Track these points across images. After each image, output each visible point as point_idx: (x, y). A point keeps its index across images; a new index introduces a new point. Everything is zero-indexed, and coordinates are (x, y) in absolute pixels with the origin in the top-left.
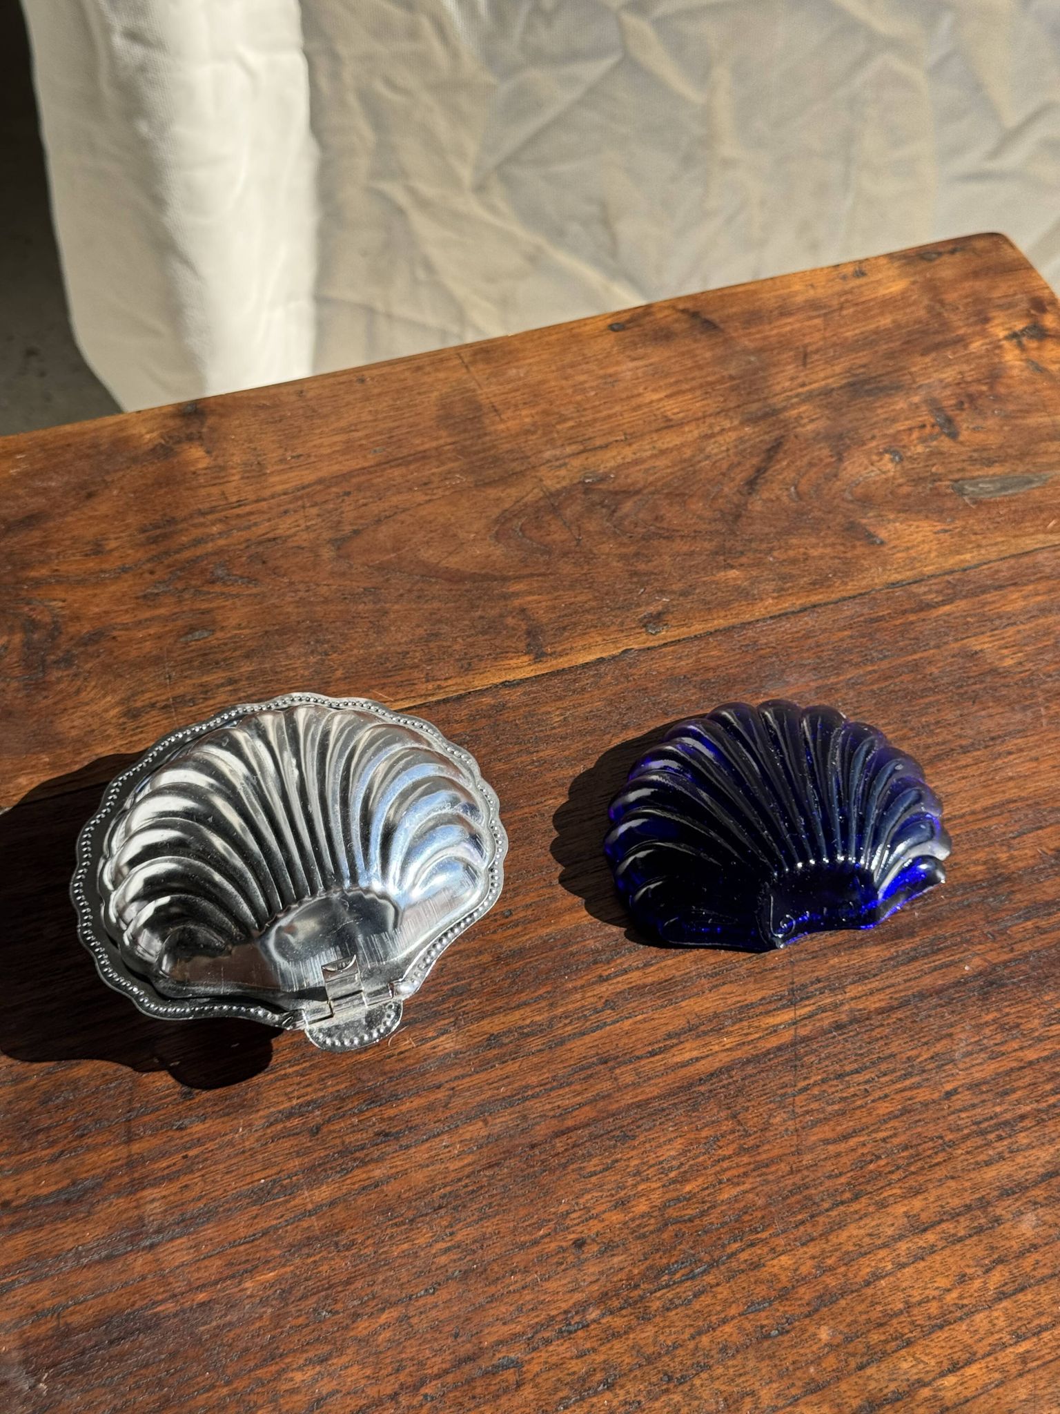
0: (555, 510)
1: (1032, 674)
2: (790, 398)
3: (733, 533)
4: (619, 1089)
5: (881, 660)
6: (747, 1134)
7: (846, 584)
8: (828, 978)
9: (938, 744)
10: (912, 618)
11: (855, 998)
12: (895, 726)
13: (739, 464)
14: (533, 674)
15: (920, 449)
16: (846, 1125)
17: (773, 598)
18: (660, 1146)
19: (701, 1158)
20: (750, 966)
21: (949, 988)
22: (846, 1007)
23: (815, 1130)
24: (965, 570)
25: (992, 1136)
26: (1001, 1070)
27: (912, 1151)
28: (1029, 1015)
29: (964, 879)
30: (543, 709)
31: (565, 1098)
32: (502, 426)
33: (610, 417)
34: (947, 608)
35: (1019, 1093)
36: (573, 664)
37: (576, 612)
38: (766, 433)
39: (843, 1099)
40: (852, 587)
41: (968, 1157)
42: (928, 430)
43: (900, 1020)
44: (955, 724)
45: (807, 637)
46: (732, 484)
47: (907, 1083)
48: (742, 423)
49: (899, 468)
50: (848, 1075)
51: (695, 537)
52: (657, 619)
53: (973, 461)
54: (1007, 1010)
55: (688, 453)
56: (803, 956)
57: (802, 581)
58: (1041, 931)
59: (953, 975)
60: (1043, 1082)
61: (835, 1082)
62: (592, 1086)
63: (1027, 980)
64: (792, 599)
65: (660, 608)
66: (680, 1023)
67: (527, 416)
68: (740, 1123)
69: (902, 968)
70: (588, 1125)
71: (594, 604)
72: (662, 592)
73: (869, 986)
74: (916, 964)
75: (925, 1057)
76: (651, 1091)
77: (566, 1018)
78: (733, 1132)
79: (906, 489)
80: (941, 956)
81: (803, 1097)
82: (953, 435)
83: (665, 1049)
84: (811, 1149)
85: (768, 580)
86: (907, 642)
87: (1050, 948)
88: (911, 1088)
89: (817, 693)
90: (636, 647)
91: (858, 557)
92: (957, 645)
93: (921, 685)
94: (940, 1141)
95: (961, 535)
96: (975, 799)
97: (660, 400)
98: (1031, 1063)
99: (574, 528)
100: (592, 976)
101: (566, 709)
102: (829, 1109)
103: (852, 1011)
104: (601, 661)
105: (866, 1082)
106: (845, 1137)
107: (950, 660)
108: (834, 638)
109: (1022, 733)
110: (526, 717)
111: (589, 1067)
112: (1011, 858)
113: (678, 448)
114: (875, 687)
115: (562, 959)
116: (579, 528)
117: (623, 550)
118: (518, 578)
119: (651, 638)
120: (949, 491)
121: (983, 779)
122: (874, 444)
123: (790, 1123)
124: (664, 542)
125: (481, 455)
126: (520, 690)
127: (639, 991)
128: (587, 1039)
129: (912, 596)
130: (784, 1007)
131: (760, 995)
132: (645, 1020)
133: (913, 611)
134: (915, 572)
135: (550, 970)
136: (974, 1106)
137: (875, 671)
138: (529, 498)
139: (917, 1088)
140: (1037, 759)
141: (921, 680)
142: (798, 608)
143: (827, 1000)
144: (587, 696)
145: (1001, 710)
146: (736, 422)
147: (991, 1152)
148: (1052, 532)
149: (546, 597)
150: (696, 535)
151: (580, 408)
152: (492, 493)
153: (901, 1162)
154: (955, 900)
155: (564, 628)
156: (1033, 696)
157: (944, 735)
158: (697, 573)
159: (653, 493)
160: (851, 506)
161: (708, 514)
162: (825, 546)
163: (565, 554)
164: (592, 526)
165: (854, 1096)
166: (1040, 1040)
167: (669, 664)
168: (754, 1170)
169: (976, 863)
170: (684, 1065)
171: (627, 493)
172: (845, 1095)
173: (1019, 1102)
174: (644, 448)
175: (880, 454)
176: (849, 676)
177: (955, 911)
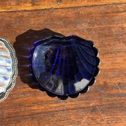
4: (21, 112)
14: (31, 9)
17: (87, 1)
21: (86, 108)
28: (98, 118)
30: (31, 19)
31: (11, 111)
34: (123, 13)
36: (40, 8)
40: (105, 2)
43: (75, 112)
44: (112, 46)
45: (90, 14)
52: (61, 0)
54: (95, 116)
58: (108, 100)
59: (88, 105)
62: (16, 110)
64: (91, 2)
66: (35, 101)
73: (72, 103)
76: (26, 114)
87: (108, 105)
90: (54, 7)
92: (121, 25)
93: (109, 34)
119: (58, 5)
142: (91, 5)
145: (123, 45)
157: (109, 48)
167: (59, 14)
170: (33, 110)
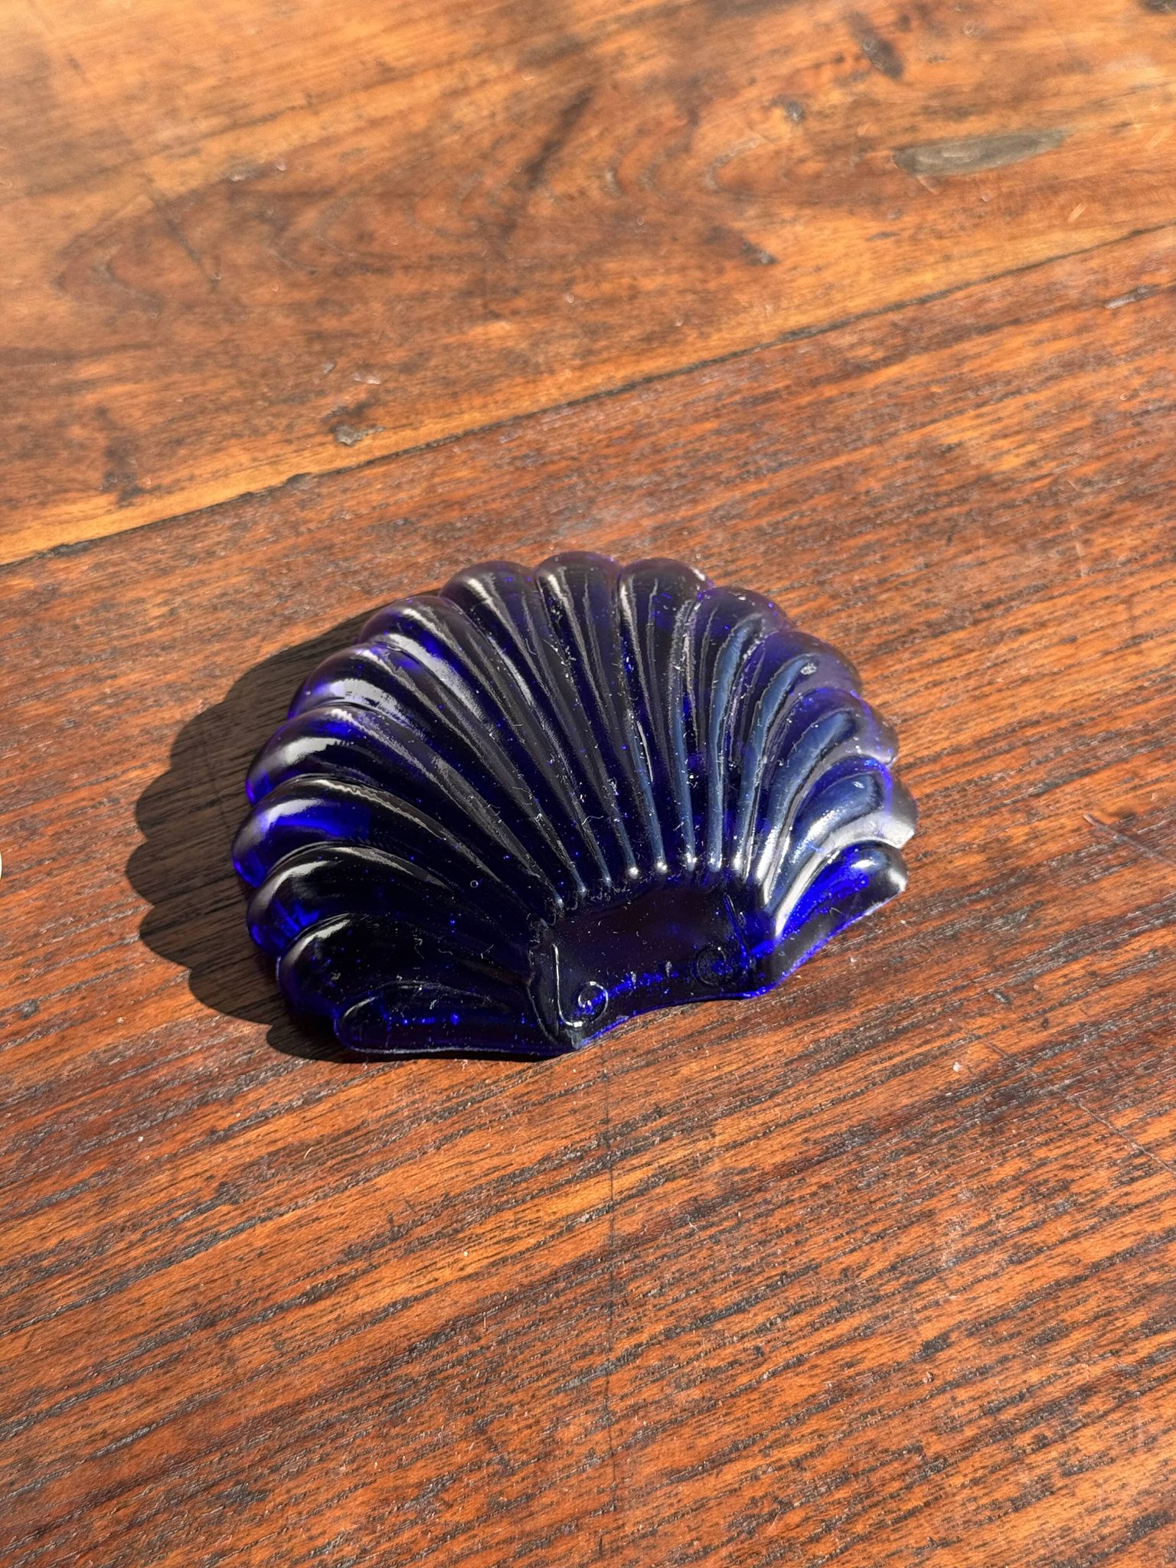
0: (173, 230)
1: (1055, 482)
2: (603, 23)
3: (500, 256)
4: (236, 1382)
5: (775, 471)
6: (508, 1471)
7: (703, 336)
8: (677, 1106)
9: (884, 622)
10: (829, 391)
11: (736, 1145)
12: (803, 592)
13: (513, 137)
14: (114, 529)
15: (836, 97)
16: (720, 1432)
17: (574, 369)
18: (317, 1513)
19: (405, 1537)
20: (521, 1088)
21: (922, 1112)
22: (715, 1167)
23: (653, 1449)
24: (922, 302)
25: (1024, 1440)
26: (1037, 1285)
27: (857, 1486)
28: (1088, 1162)
29: (944, 884)
30: (131, 595)
31: (118, 1412)
32: (83, 92)
33: (281, 68)
34: (894, 371)
35: (1077, 1337)
36: (193, 506)
37: (203, 411)
38: (562, 83)
39: (712, 1373)
40: (718, 342)
41: (978, 1491)
42: (848, 65)
43: (826, 1187)
44: (915, 582)
45: (635, 436)
46: (500, 173)
47: (844, 1327)
48: (520, 68)
49: (799, 131)
50: (720, 1317)
51: (429, 269)
52: (357, 416)
53: (929, 112)
54: (1041, 1153)
55: (420, 122)
56: (627, 1061)
57: (626, 336)
59: (930, 1084)
60: (1125, 1309)
61: (693, 1336)
62: (179, 1380)
63: (1080, 1083)
64: (610, 369)
65: (363, 396)
66: (374, 1224)
67: (130, 72)
68: (491, 1445)
69: (827, 1076)
70: (164, 1472)
71: (238, 394)
72: (366, 367)
73: (761, 1118)
74: (856, 1065)
75: (879, 1266)
76: (303, 1381)
77: (135, 1228)
78: (476, 1466)
79: (812, 167)
80: (904, 1046)
81: (626, 1373)
82: (894, 71)
83: (342, 1284)
84: (644, 1494)
85: (563, 337)
86: (822, 436)
87: (1120, 1015)
88: (851, 1340)
89: (654, 540)
90: (315, 469)
91: (729, 289)
92: (914, 438)
93: (850, 513)
94: (917, 1459)
95: (914, 239)
96: (959, 724)
97: (375, 36)
98: (1097, 1267)
99: (208, 263)
100: (194, 1133)
101: (172, 591)
102: (682, 1398)
103: (727, 1173)
104: (247, 498)
105: (761, 1330)
106: (716, 1462)
107: (902, 464)
108: (685, 436)
109: (1043, 590)
110: (94, 611)
111: (177, 1336)
112: (1034, 836)
113: (402, 115)
114: (763, 522)
115: (133, 1101)
116: (217, 259)
117: (298, 295)
118: (96, 354)
119: (344, 451)
120: (891, 166)
121: (972, 683)
122: (752, 93)
123: (599, 1436)
124: (372, 278)
125: (44, 142)
126: (86, 562)
127: (288, 1157)
128: (176, 1272)
129: (827, 352)
130: (588, 1174)
131: (539, 1150)
132: (299, 1223)
133: (832, 379)
134: (833, 310)
135: (107, 1126)
136: (983, 1372)
137: (763, 492)
138: (128, 212)
139: (865, 1338)
140: (1073, 640)
141: (847, 505)
142: (619, 384)
143: (677, 1153)
144: (218, 564)
145: (1001, 552)
146: (508, 67)
147: (1024, 1478)
148: (1077, 226)
149: (147, 385)
150: (433, 263)
151: (227, 55)
152: (58, 205)
153: (835, 1513)
154: (929, 927)
155: (179, 442)
156: (1059, 522)
157: (894, 604)
158: (433, 330)
159: (353, 194)
160: (714, 200)
161: (455, 225)
162: (668, 272)
163: (189, 307)
164: (240, 254)
165: (731, 1364)
166: (1111, 1214)
167: (376, 498)
168: (519, 1555)
169: (966, 849)
170: (377, 1317)
171: (308, 195)
172: (713, 1364)
173: (1076, 1357)
174: (341, 118)
175: (766, 109)
176: (714, 504)
177: (928, 951)
